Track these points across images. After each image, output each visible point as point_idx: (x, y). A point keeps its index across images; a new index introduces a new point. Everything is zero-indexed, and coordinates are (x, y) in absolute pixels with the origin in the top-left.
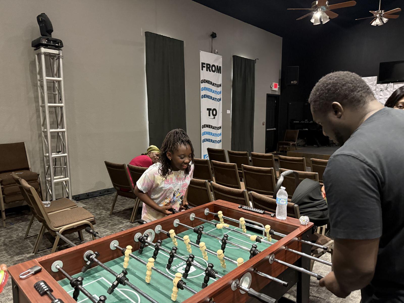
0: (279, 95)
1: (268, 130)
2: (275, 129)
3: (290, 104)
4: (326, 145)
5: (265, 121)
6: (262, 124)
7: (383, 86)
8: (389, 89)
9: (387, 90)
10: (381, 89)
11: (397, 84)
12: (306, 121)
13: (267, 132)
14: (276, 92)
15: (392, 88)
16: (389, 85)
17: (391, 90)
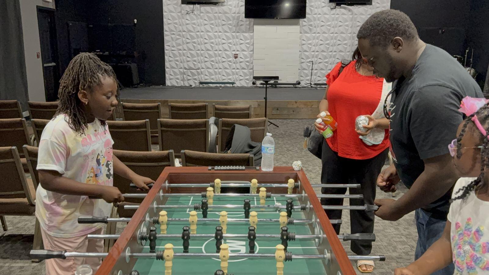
0: (54, 9)
1: (45, 65)
2: (53, 64)
3: (71, 24)
4: (129, 87)
5: (39, 50)
6: (36, 57)
7: (189, 7)
8: (195, 12)
9: (193, 14)
10: (187, 11)
11: (204, 6)
12: (98, 52)
13: (45, 69)
14: (50, 3)
15: (199, 11)
16: (195, 5)
17: (198, 14)
